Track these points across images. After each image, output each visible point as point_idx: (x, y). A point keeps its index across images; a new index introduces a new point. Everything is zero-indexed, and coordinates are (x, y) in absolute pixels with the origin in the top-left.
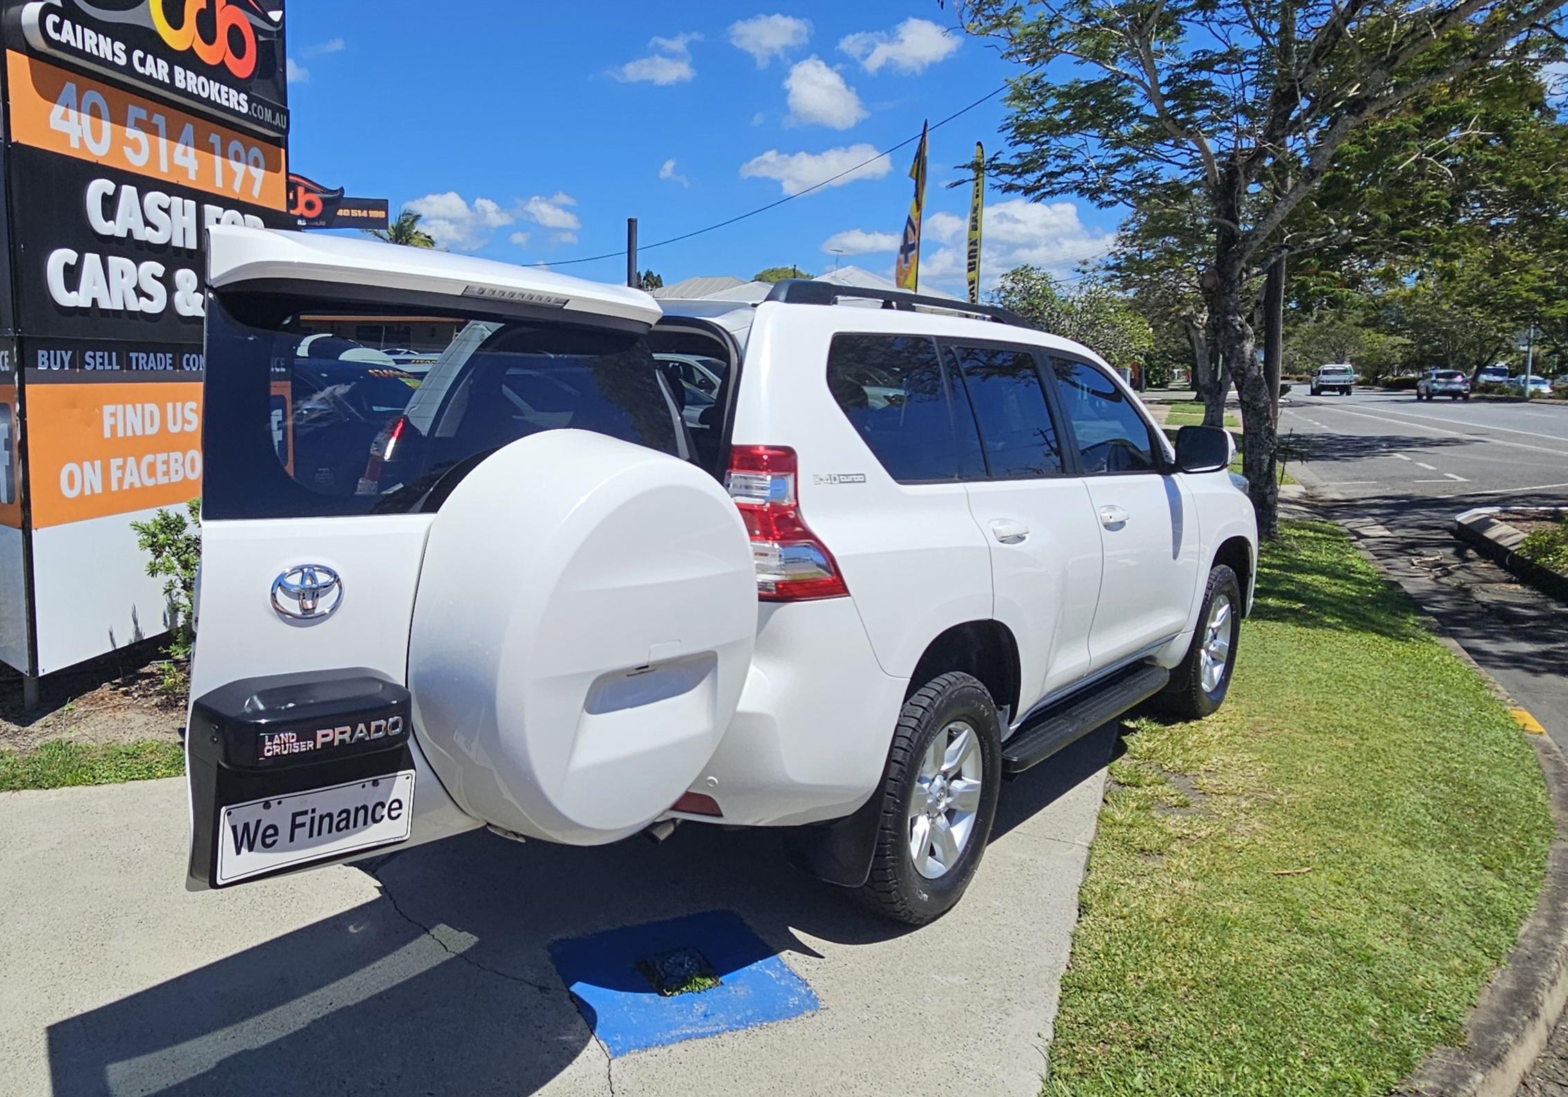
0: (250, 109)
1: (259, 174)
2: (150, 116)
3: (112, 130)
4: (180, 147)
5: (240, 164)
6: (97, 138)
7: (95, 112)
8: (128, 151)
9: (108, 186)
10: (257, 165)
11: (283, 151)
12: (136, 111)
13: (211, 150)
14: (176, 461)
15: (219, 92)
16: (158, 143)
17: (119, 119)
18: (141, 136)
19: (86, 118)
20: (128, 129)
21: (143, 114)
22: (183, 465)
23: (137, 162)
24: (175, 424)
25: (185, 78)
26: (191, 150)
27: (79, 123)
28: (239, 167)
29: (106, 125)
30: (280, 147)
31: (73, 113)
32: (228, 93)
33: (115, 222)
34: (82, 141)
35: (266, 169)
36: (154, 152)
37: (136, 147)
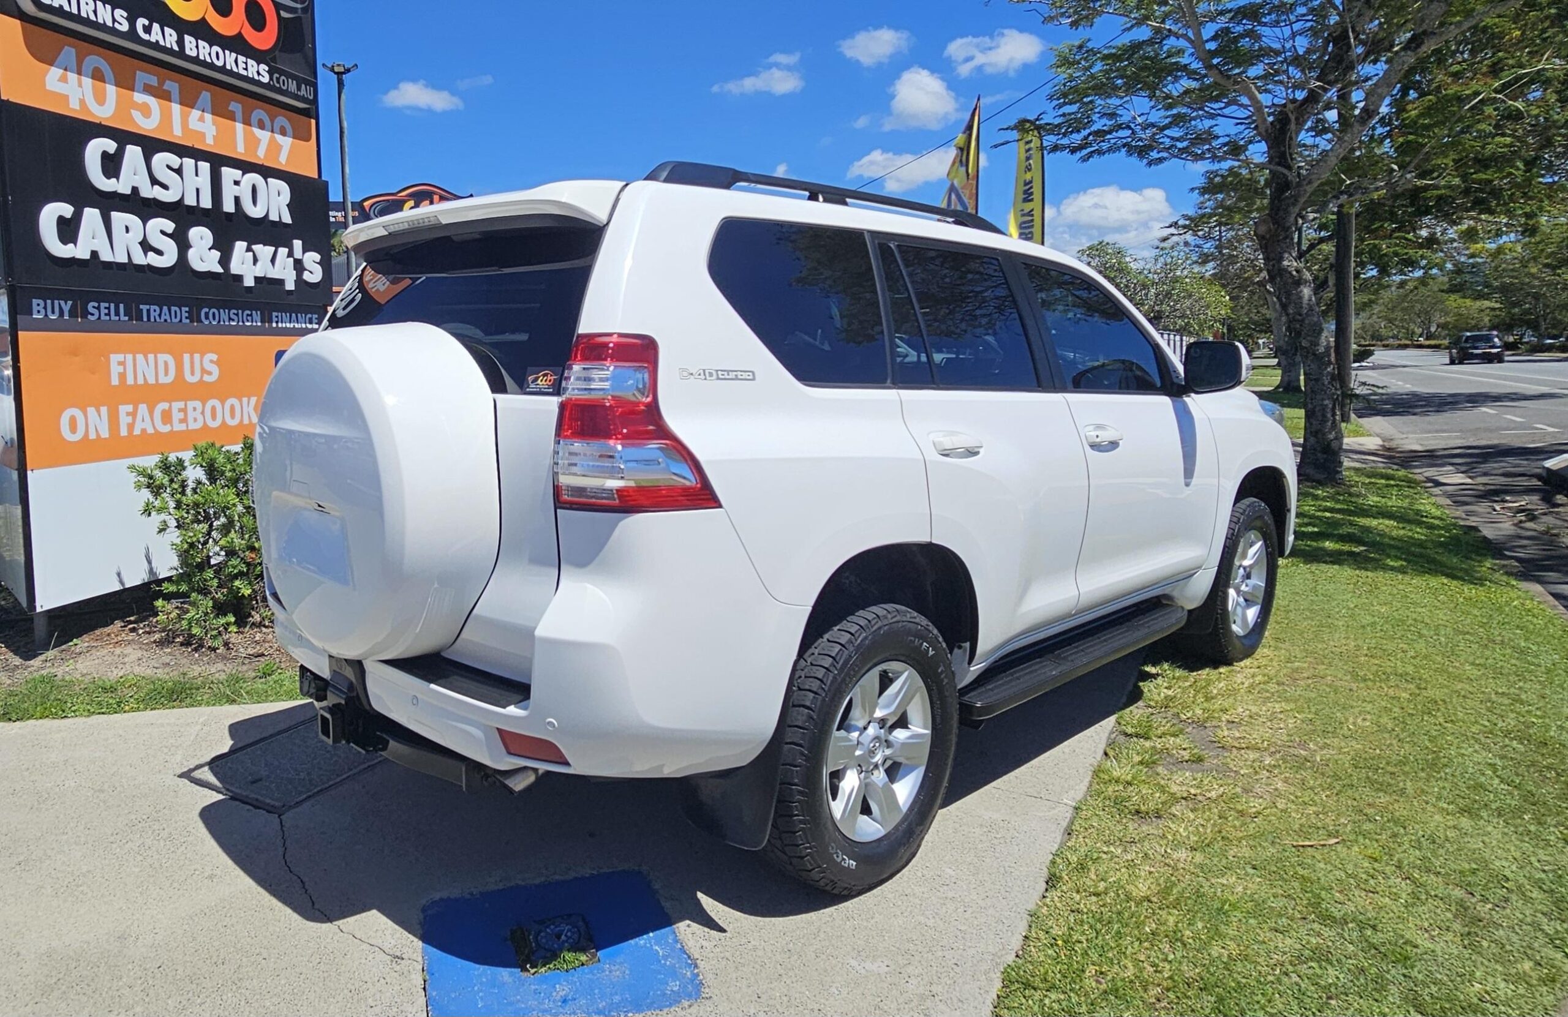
0: (271, 79)
1: (286, 142)
2: (161, 83)
3: (118, 95)
4: (195, 113)
5: (264, 132)
6: (101, 100)
7: (98, 76)
8: (137, 115)
9: (111, 146)
10: (283, 133)
11: (313, 122)
12: (143, 77)
13: (232, 117)
14: (195, 409)
15: (236, 61)
16: (170, 109)
17: (125, 83)
18: (151, 101)
19: (87, 81)
20: (136, 94)
21: (153, 81)
22: (203, 413)
23: (147, 125)
24: (193, 373)
25: (197, 47)
26: (208, 117)
27: (80, 85)
28: (264, 135)
29: (111, 90)
30: (311, 117)
31: (72, 77)
32: (246, 63)
33: (118, 179)
34: (82, 102)
35: (294, 138)
36: (166, 117)
37: (146, 111)
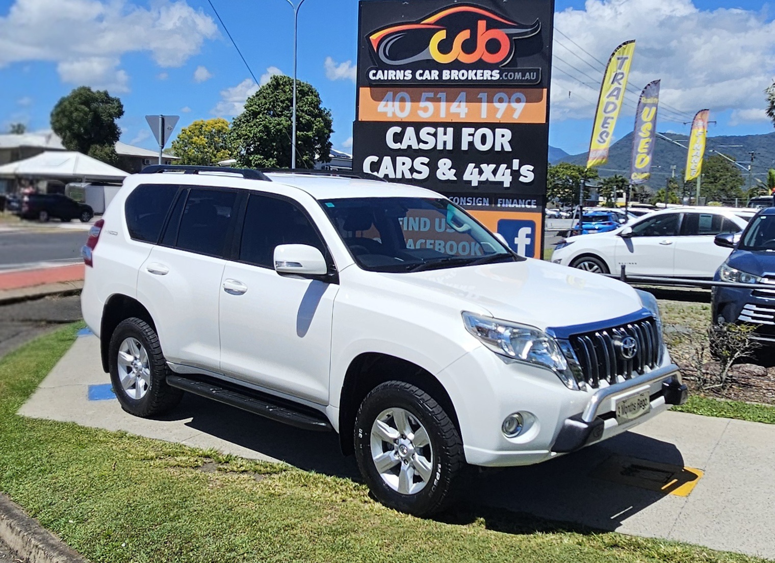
0: (501, 76)
1: (519, 107)
2: (436, 94)
3: (412, 106)
4: (455, 104)
5: (502, 104)
6: (402, 109)
7: (402, 100)
8: (421, 112)
9: (398, 129)
10: (518, 101)
11: (545, 90)
12: (425, 95)
13: (480, 101)
14: (440, 244)
15: (476, 74)
16: (440, 105)
17: (415, 99)
18: (430, 105)
19: (397, 104)
20: (421, 103)
21: (431, 95)
22: (444, 247)
23: (424, 116)
24: (440, 227)
25: (450, 74)
26: (463, 104)
27: (393, 106)
28: (502, 107)
29: (408, 105)
30: (542, 88)
31: (390, 103)
32: (483, 73)
33: (401, 143)
34: (394, 113)
35: (526, 102)
36: (437, 111)
37: (426, 109)
